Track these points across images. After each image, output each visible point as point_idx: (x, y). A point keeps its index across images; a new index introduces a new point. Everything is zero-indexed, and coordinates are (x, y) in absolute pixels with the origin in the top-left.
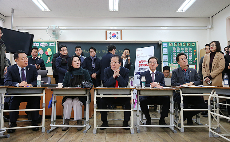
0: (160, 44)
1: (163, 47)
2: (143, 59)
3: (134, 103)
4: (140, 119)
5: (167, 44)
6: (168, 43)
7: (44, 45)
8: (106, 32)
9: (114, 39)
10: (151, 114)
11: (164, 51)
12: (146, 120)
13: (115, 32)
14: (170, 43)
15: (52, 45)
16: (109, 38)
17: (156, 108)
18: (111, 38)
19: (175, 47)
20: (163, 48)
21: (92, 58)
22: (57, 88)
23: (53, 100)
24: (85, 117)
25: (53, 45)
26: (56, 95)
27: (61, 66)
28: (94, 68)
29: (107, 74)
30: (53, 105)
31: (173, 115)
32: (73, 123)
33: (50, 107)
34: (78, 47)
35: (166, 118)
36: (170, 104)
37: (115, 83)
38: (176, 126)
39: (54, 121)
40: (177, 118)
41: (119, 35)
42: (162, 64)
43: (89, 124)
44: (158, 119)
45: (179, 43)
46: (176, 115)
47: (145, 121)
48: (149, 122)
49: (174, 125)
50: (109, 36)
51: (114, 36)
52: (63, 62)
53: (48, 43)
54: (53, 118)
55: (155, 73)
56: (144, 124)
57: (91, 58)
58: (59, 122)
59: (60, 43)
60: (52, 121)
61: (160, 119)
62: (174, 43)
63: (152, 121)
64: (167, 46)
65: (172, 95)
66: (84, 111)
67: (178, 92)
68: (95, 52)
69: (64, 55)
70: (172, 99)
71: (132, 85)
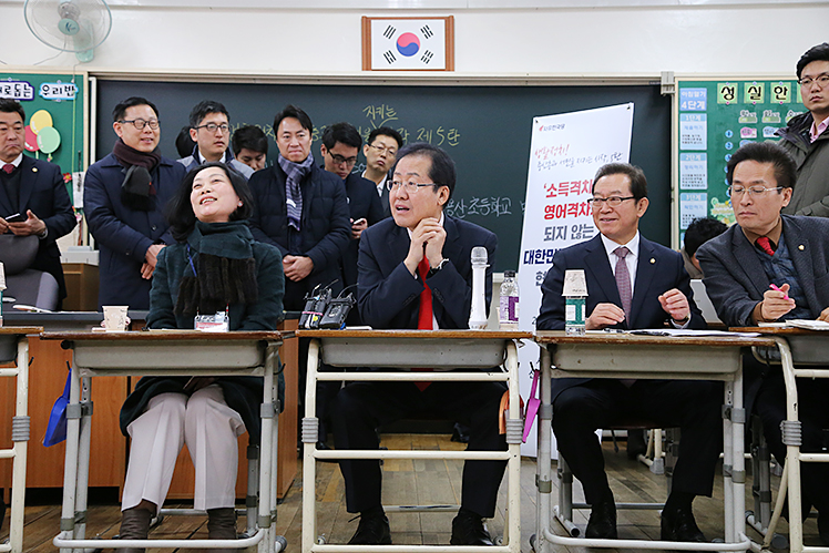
0: (664, 91)
1: (684, 106)
2: (571, 176)
3: (523, 416)
4: (552, 502)
5: (703, 92)
6: (711, 86)
7: (13, 91)
8: (366, 22)
9: (408, 68)
10: (614, 480)
11: (690, 130)
12: (590, 510)
13: (414, 28)
14: (721, 87)
15: (58, 96)
16: (378, 61)
17: (638, 447)
18: (389, 57)
19: (751, 108)
20: (680, 112)
21: (291, 167)
22: (95, 330)
23: (74, 400)
24: (252, 493)
25: (64, 95)
26: (94, 374)
27: (113, 213)
28: (295, 221)
29: (373, 258)
30: (73, 425)
31: (739, 488)
32: (186, 527)
33: (54, 441)
34: (214, 111)
35: (699, 503)
36: (726, 421)
37: (416, 304)
38: (758, 547)
39: (78, 519)
40: (764, 506)
41: (436, 44)
42: (674, 205)
43: (273, 533)
44: (658, 508)
45: (774, 86)
46: (756, 488)
47: (582, 517)
48: (603, 522)
49: (747, 543)
50: (382, 45)
51: (408, 47)
52: (134, 189)
53: (34, 80)
54: (74, 499)
55: (635, 251)
56: (575, 533)
57: (284, 168)
58: (103, 522)
59: (104, 84)
60: (64, 516)
61: (665, 508)
62: (748, 86)
63: (621, 519)
64: (703, 106)
65: (734, 373)
66: (249, 457)
67: (768, 359)
68: (307, 137)
69: (141, 148)
70: (735, 398)
71: (512, 317)
